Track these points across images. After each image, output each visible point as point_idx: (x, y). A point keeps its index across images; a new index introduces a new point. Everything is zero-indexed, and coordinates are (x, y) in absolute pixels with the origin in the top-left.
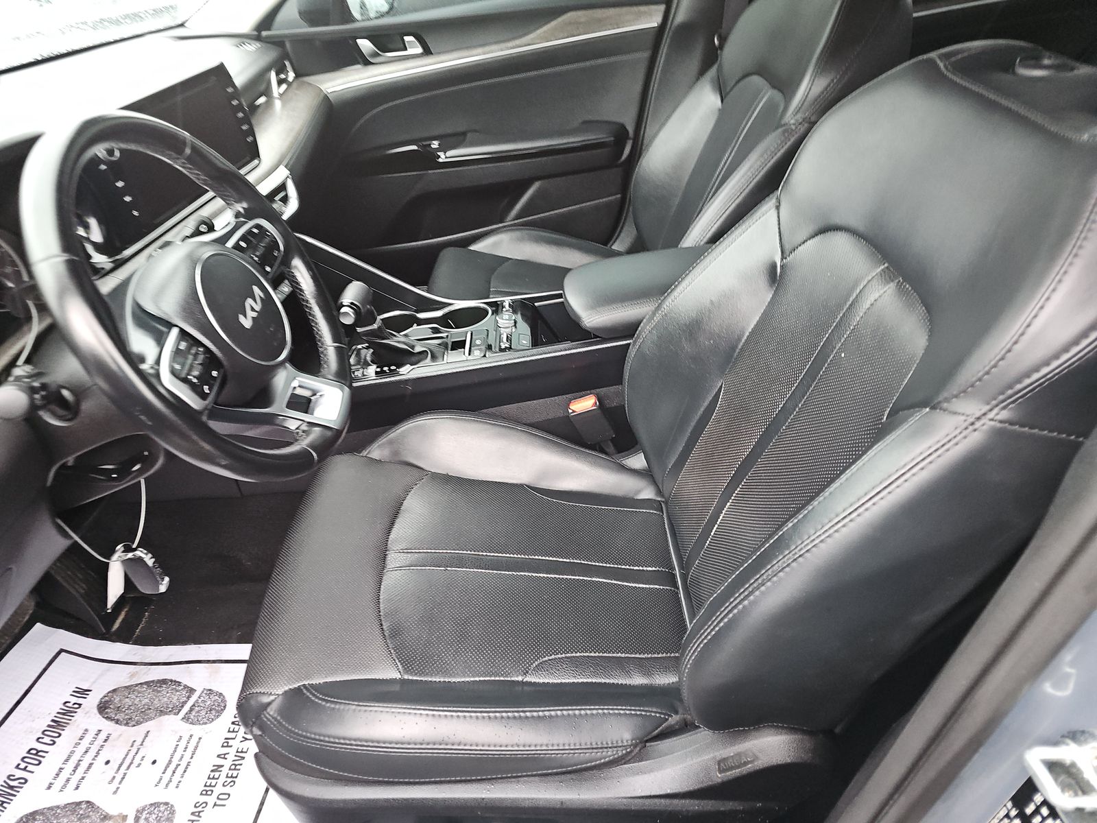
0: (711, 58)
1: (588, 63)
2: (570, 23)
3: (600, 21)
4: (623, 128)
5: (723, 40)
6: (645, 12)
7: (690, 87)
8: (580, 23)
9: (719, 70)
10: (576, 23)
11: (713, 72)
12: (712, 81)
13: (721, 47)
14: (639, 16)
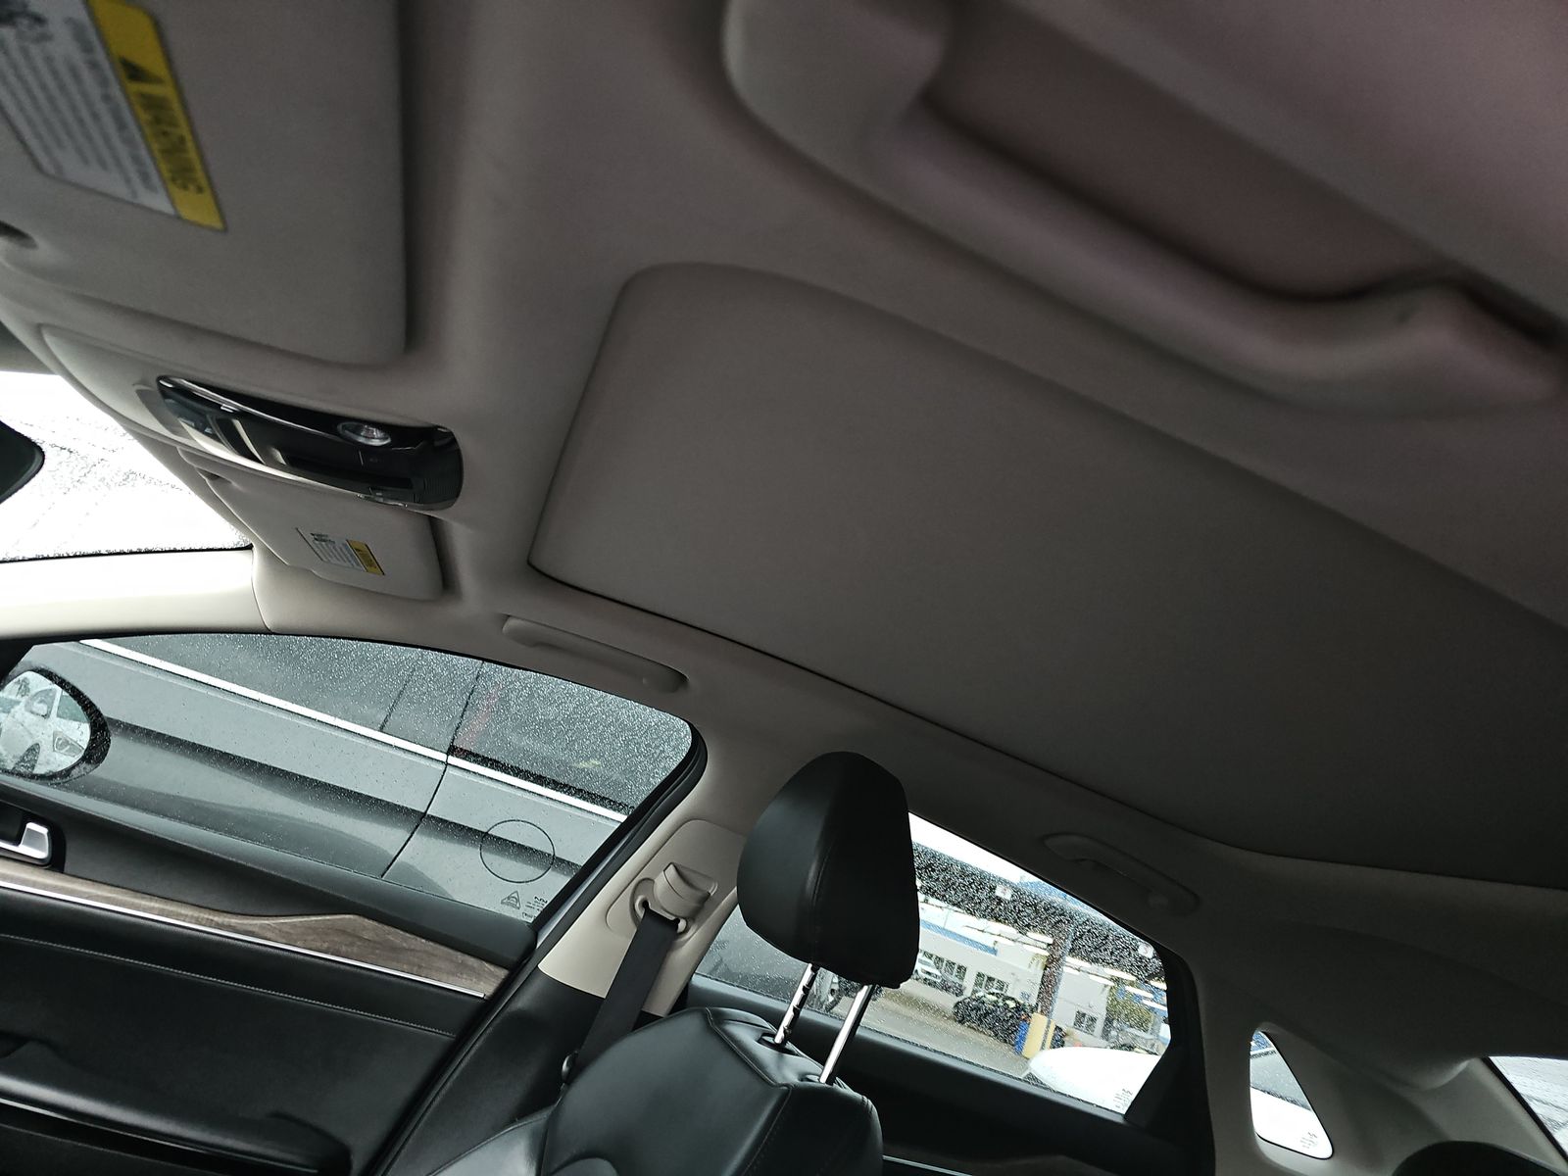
0: (546, 1093)
1: (338, 1009)
2: (344, 932)
3: (395, 949)
4: (343, 1154)
5: (577, 1069)
6: (472, 969)
7: (496, 1129)
8: (360, 938)
9: (552, 1122)
10: (353, 935)
11: (540, 1119)
12: (534, 1135)
13: (571, 1078)
14: (460, 970)
